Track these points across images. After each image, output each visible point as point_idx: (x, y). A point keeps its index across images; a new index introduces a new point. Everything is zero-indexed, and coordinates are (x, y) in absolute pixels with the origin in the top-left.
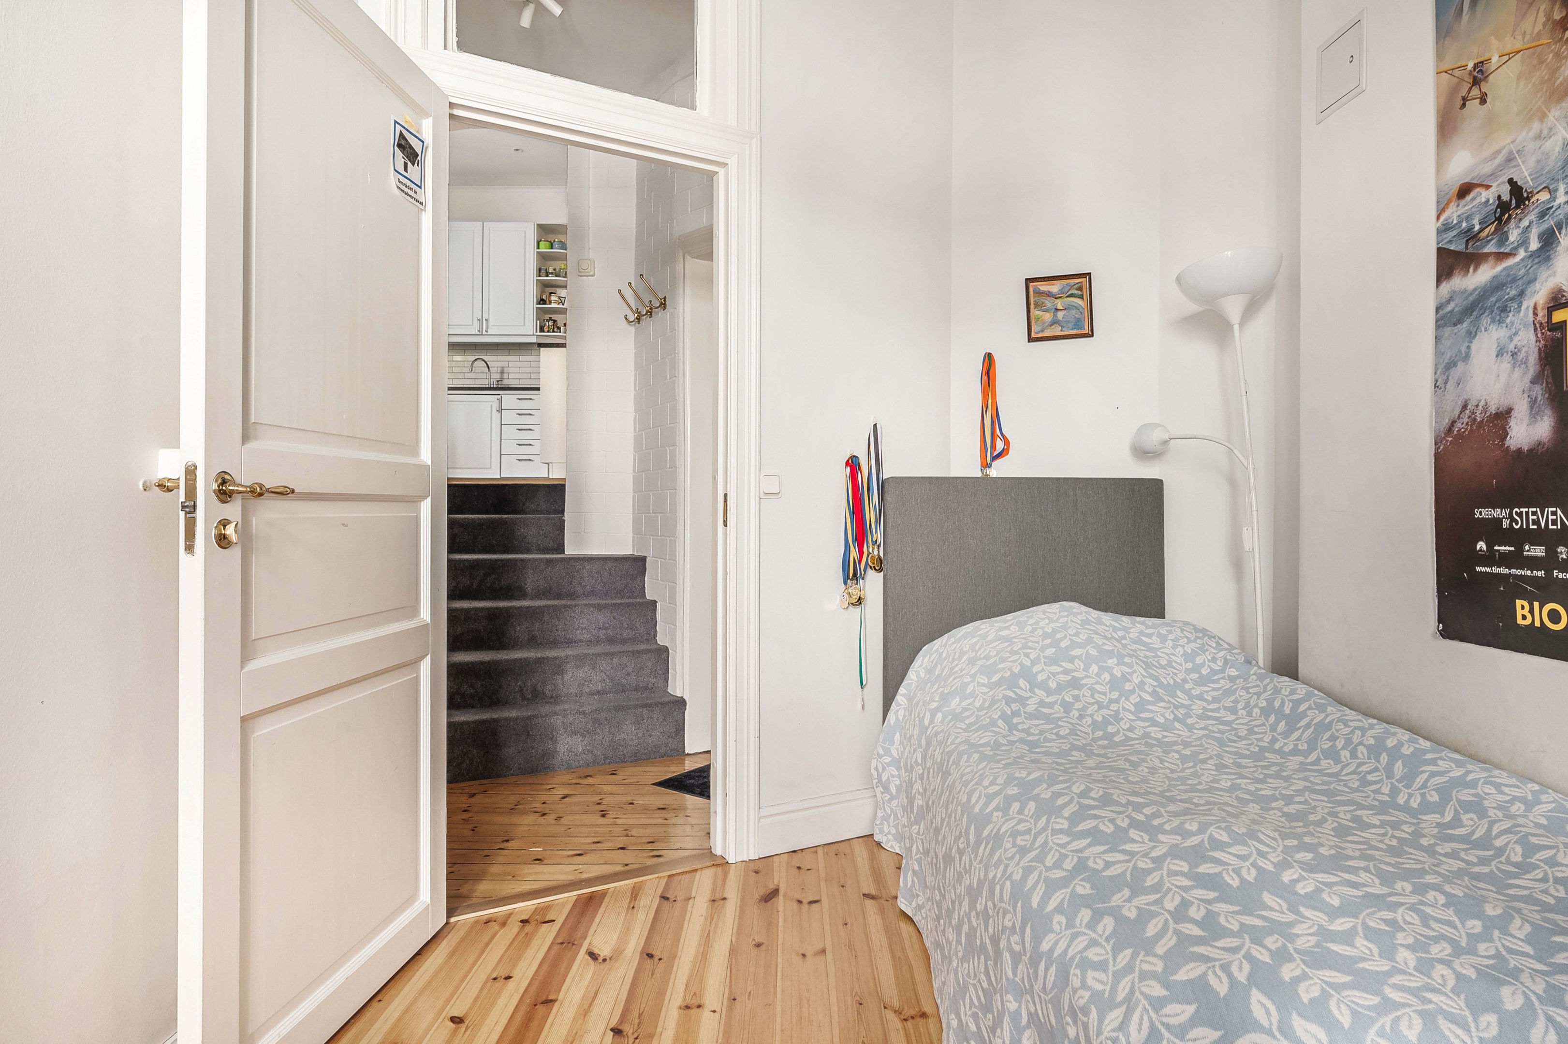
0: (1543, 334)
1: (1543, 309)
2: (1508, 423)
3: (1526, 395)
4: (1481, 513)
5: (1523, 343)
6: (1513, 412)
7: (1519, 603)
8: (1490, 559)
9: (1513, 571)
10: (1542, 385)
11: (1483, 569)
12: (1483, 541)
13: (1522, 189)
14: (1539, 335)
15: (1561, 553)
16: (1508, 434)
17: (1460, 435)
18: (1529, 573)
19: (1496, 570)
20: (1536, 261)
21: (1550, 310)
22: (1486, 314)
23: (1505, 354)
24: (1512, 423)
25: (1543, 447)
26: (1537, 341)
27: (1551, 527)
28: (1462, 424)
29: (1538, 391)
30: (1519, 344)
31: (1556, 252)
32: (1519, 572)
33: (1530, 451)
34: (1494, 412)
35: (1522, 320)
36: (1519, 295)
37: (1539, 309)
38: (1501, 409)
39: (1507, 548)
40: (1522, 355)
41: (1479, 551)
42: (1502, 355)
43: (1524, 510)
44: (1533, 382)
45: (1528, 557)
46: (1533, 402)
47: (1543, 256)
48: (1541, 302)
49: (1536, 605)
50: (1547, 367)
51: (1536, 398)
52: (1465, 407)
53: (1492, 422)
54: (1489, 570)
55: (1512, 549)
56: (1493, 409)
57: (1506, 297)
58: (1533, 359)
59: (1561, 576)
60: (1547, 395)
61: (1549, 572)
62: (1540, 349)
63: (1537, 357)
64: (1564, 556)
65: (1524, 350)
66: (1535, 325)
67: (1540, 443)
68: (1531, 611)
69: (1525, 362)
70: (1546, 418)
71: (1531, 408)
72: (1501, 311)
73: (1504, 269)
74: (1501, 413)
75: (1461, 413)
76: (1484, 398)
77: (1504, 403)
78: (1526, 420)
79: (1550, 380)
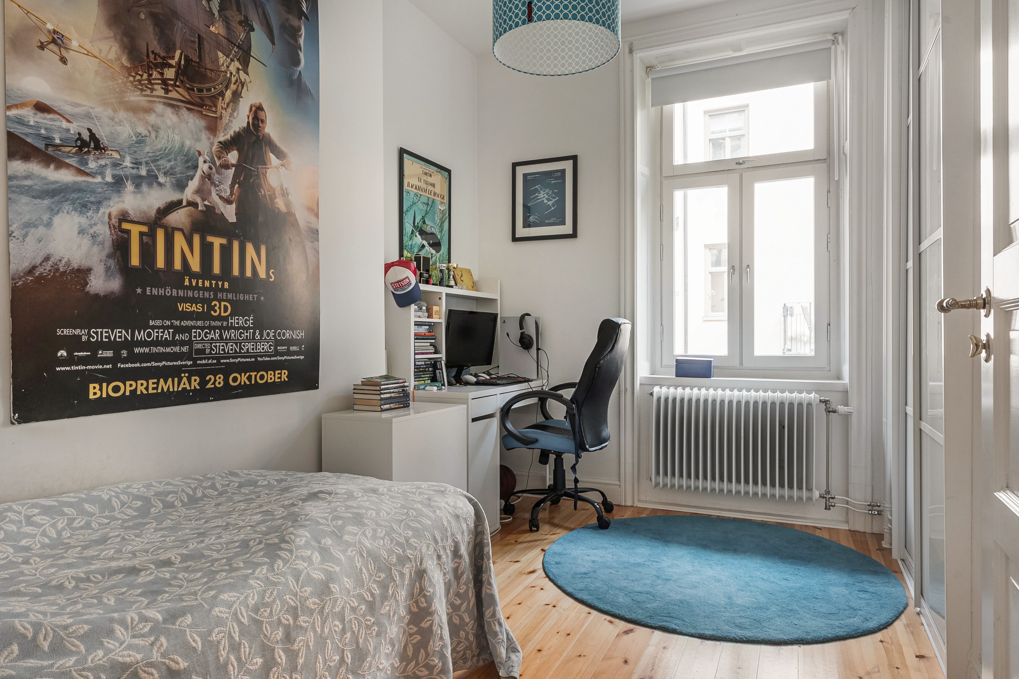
0: (115, 232)
1: (115, 218)
2: (88, 277)
3: (102, 263)
4: (63, 332)
5: (101, 232)
6: (92, 271)
7: (91, 386)
8: (69, 361)
9: (89, 367)
10: (114, 260)
11: (63, 369)
12: (64, 350)
13: (100, 141)
14: (113, 232)
15: (124, 354)
16: (88, 284)
17: (41, 277)
18: (101, 367)
19: (74, 368)
20: (111, 189)
21: (121, 221)
22: (67, 203)
23: (86, 234)
24: (92, 277)
25: (114, 295)
26: (111, 234)
27: (118, 340)
28: (45, 270)
29: (112, 263)
30: (97, 232)
31: (124, 190)
32: (93, 367)
33: (105, 296)
34: (76, 268)
35: (99, 218)
36: (97, 203)
37: (113, 218)
38: (82, 267)
39: (85, 353)
40: (100, 239)
41: (60, 357)
42: (84, 234)
43: (99, 330)
44: (109, 256)
45: (101, 357)
46: (108, 269)
47: (115, 188)
48: (114, 213)
49: (105, 385)
50: (118, 251)
51: (110, 267)
52: (47, 259)
53: (75, 274)
54: (68, 368)
55: (89, 353)
56: (75, 265)
57: (87, 199)
58: (108, 244)
59: (122, 366)
60: (117, 267)
61: (115, 365)
62: (113, 240)
63: (111, 244)
64: (125, 355)
65: (101, 237)
66: (110, 225)
67: (112, 293)
68: (101, 389)
69: (103, 243)
70: (117, 279)
71: (107, 272)
72: (83, 206)
73: (85, 181)
74: (83, 270)
75: (43, 262)
76: (68, 257)
77: (85, 264)
78: (103, 277)
79: (120, 259)
